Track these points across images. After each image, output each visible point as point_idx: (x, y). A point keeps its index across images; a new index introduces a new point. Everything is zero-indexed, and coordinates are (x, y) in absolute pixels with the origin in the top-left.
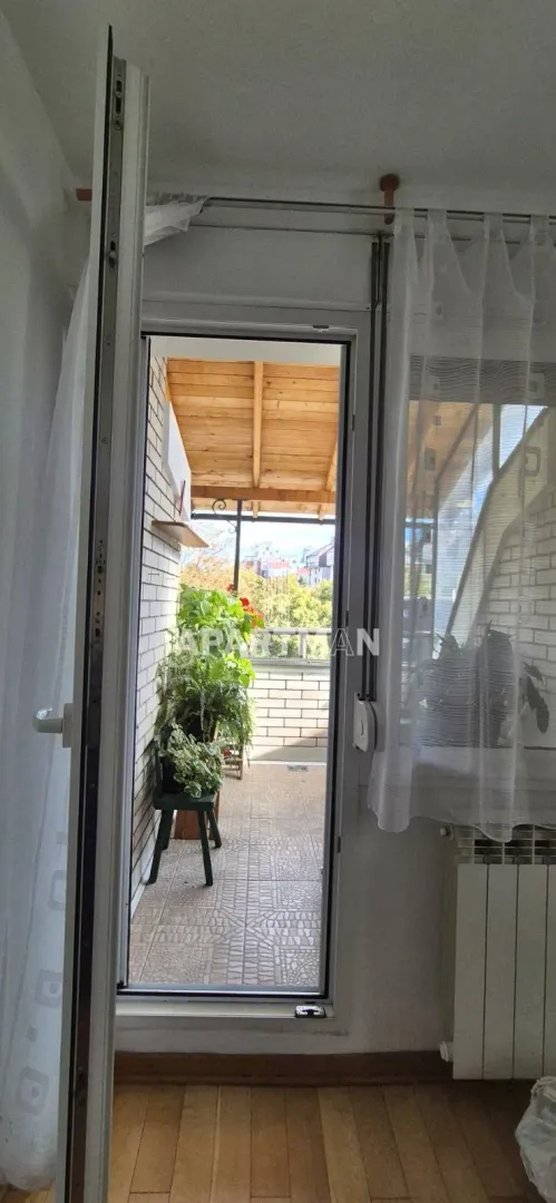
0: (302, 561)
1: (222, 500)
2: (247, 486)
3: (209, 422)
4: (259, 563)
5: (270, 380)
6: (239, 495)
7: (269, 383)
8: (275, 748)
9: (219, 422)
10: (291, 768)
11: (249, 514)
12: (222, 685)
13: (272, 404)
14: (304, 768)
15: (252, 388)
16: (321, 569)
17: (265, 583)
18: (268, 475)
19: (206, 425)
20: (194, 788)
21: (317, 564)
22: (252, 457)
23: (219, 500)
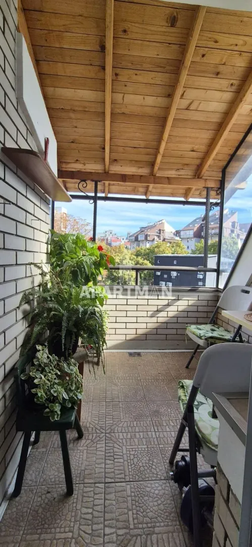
0: (127, 239)
1: (85, 181)
2: (100, 171)
3: (72, 115)
4: (107, 240)
5: (118, 71)
6: (96, 178)
7: (116, 75)
8: (121, 341)
9: (79, 116)
10: (130, 354)
11: (103, 195)
12: (81, 309)
13: (119, 97)
14: (139, 354)
15: (103, 81)
16: (136, 242)
17: (110, 249)
18: (115, 163)
19: (71, 118)
20: (53, 412)
21: (134, 240)
22: (104, 148)
23: (82, 181)
